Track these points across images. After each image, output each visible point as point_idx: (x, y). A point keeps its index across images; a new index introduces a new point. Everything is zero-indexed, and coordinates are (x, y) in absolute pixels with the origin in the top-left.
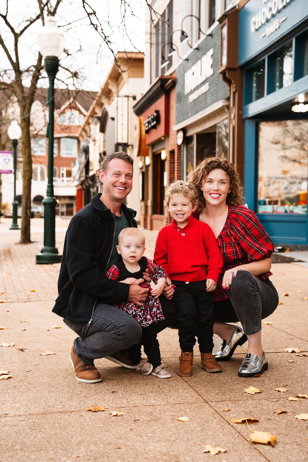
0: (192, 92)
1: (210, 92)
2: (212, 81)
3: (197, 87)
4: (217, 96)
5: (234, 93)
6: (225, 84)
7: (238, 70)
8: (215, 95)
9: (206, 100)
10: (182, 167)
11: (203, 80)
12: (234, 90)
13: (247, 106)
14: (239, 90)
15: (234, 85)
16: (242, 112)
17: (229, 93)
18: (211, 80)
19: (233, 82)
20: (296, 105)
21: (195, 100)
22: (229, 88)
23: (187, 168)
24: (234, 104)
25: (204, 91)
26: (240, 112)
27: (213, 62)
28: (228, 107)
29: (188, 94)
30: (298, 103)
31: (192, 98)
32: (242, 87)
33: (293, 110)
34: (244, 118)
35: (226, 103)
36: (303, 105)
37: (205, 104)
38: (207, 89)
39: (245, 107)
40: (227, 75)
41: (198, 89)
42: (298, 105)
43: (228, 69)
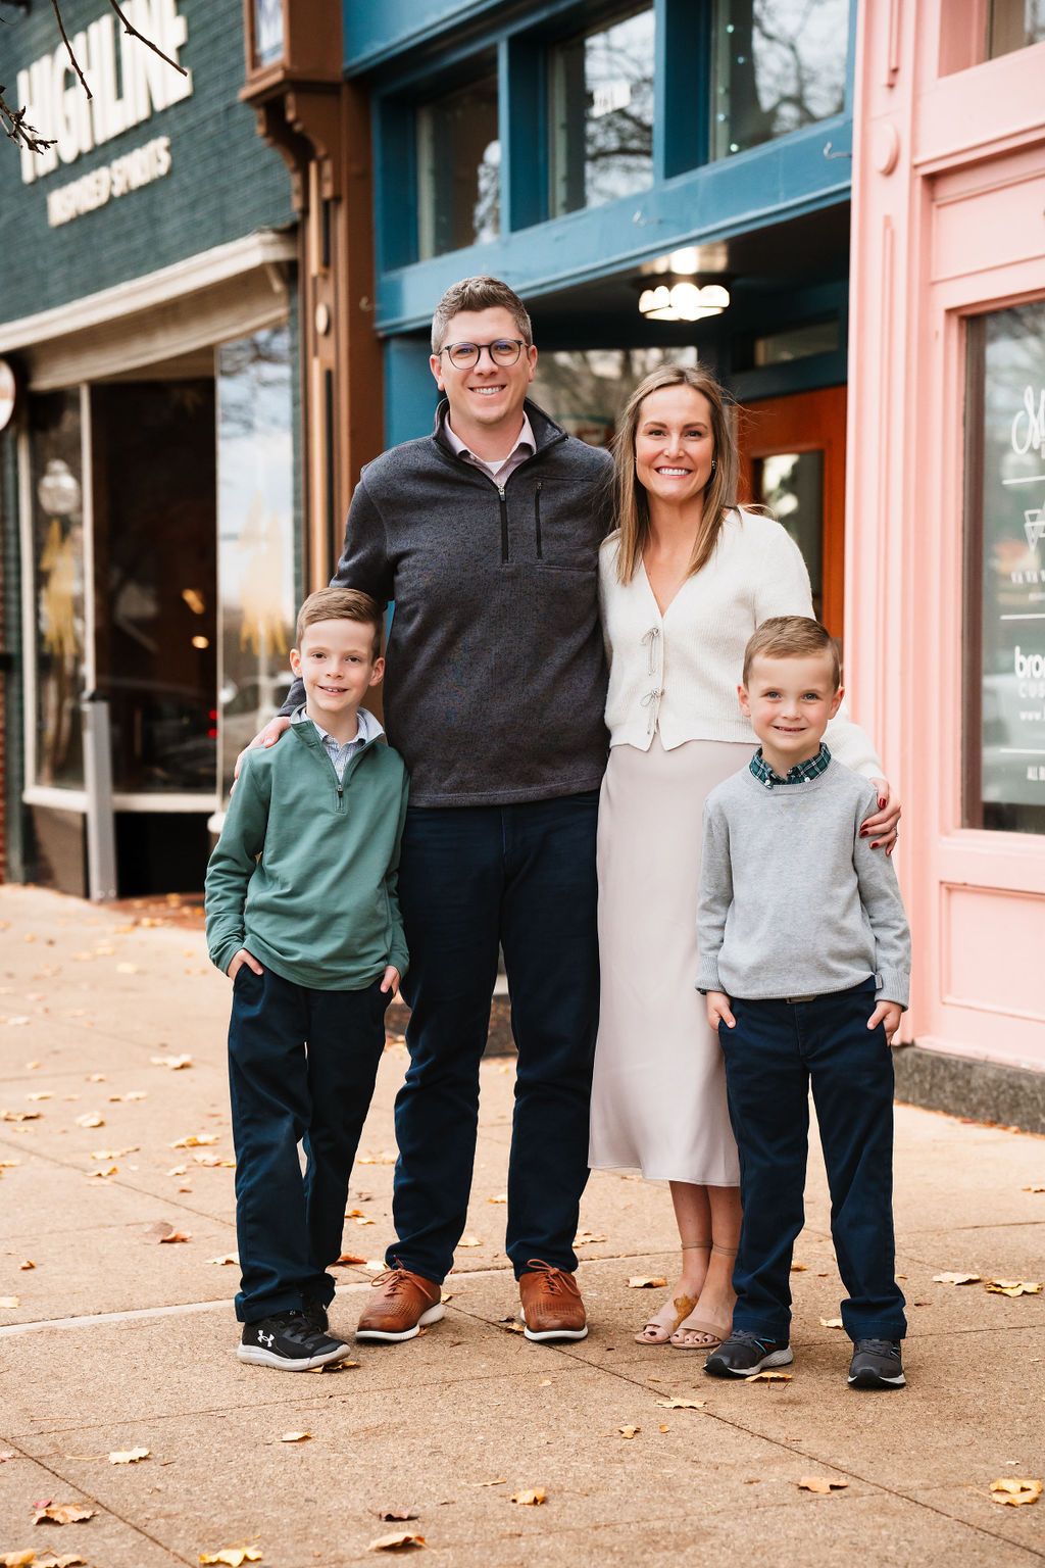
0: (66, 173)
1: (174, 186)
2: (191, 130)
3: (96, 149)
4: (222, 210)
5: (326, 207)
6: (272, 155)
7: (345, 91)
8: (213, 204)
9: (154, 222)
10: (12, 540)
11: (131, 122)
12: (328, 192)
13: (394, 275)
14: (352, 194)
15: (328, 168)
16: (371, 301)
17: (296, 203)
18: (179, 128)
19: (321, 152)
20: (662, 290)
21: (83, 220)
22: (296, 181)
23: (39, 548)
24: (327, 261)
25: (139, 179)
26: (364, 302)
27: (190, 33)
28: (291, 271)
29: (37, 180)
30: (668, 279)
31: (63, 205)
32: (365, 176)
33: (643, 308)
34: (381, 334)
35: (280, 253)
36: (691, 288)
37: (152, 243)
38: (163, 169)
39: (385, 278)
40: (290, 116)
41: (105, 162)
42: (670, 286)
43: (294, 83)
